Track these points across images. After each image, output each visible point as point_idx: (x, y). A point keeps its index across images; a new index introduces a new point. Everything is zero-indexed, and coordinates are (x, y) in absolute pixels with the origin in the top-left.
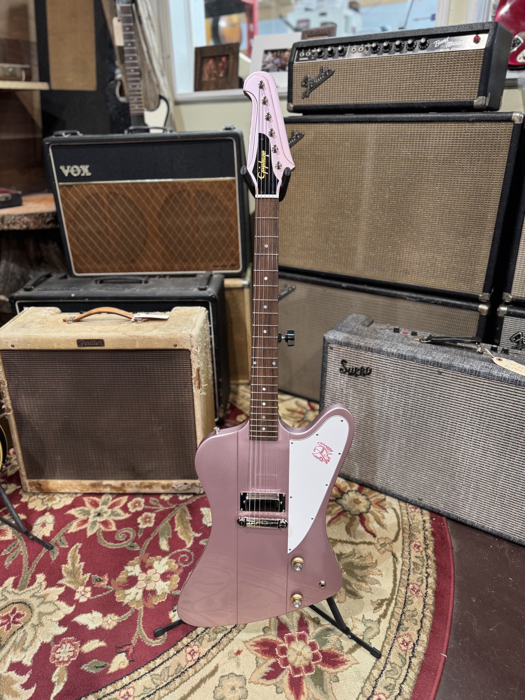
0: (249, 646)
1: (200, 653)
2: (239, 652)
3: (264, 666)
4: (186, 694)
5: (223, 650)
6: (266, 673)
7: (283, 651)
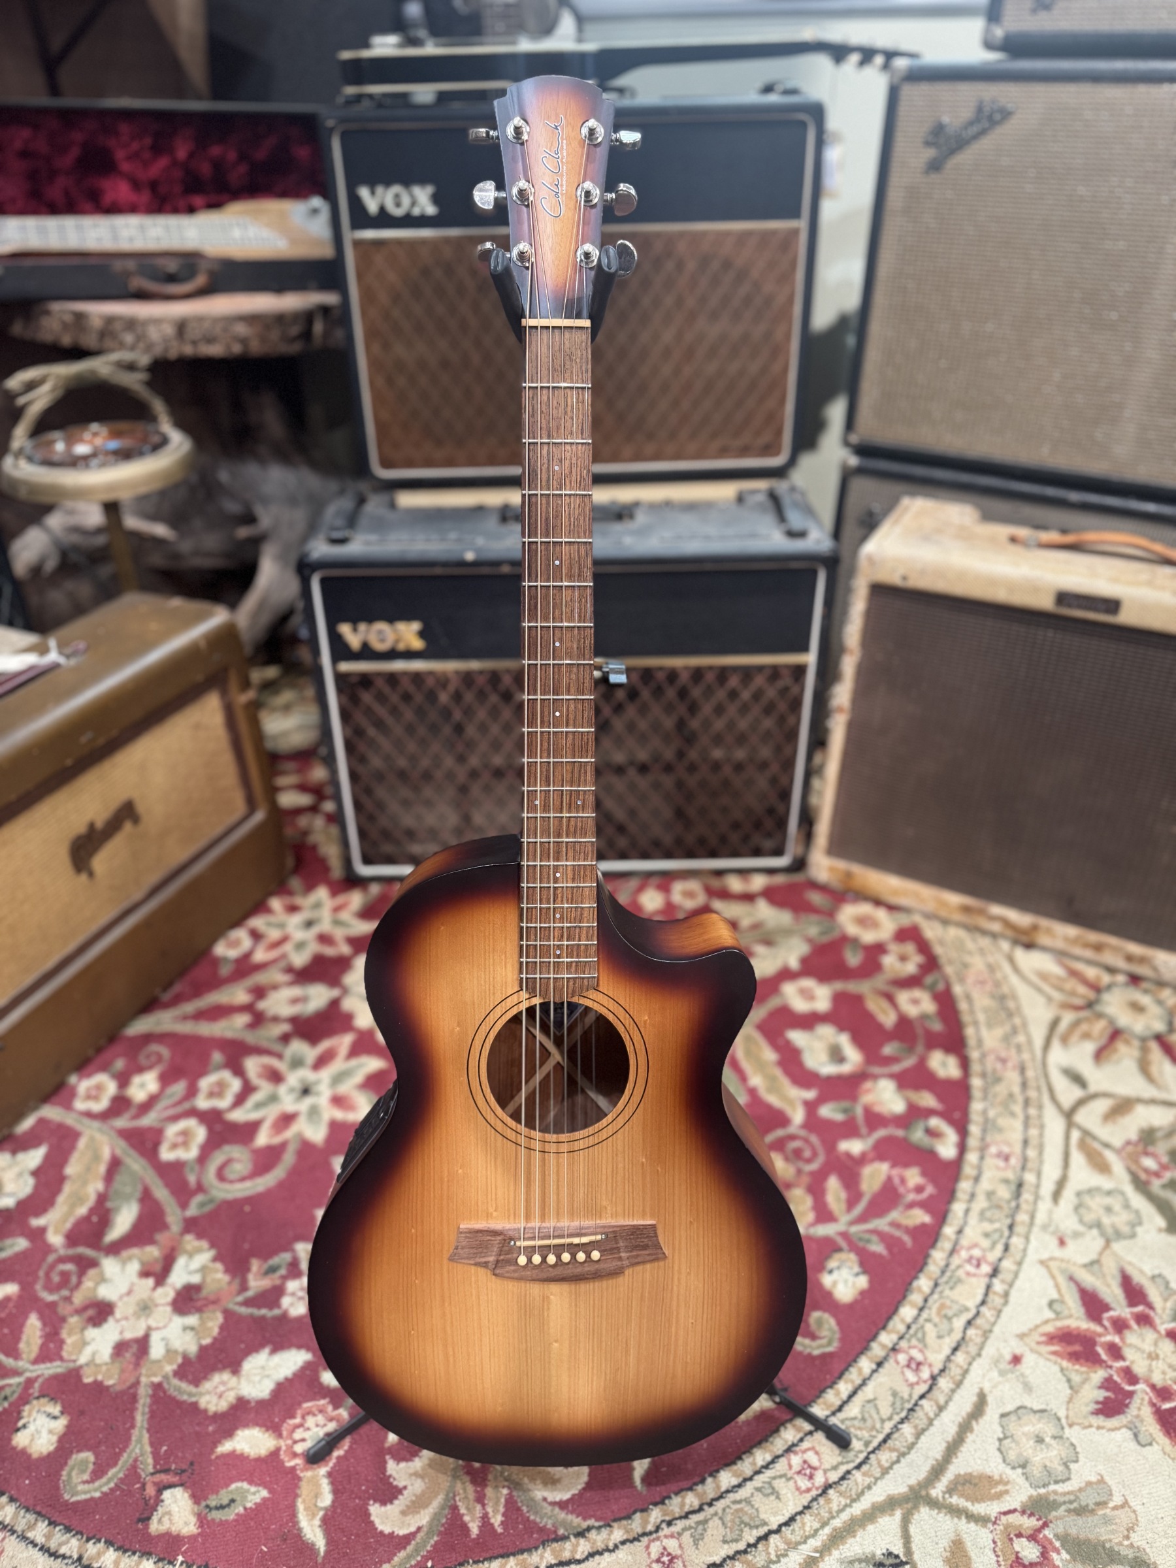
0: (1033, 1345)
1: (930, 1366)
2: (1016, 1360)
3: (1087, 1387)
4: (940, 1458)
5: (979, 1355)
6: (1097, 1402)
7: (1115, 1352)
